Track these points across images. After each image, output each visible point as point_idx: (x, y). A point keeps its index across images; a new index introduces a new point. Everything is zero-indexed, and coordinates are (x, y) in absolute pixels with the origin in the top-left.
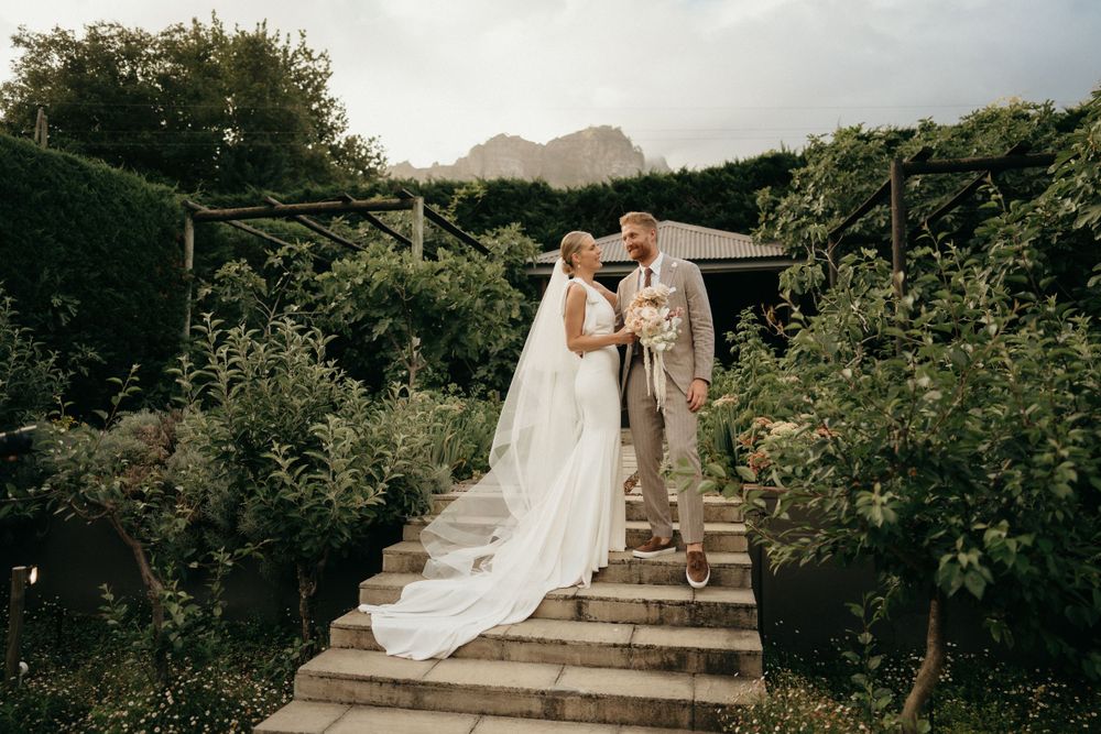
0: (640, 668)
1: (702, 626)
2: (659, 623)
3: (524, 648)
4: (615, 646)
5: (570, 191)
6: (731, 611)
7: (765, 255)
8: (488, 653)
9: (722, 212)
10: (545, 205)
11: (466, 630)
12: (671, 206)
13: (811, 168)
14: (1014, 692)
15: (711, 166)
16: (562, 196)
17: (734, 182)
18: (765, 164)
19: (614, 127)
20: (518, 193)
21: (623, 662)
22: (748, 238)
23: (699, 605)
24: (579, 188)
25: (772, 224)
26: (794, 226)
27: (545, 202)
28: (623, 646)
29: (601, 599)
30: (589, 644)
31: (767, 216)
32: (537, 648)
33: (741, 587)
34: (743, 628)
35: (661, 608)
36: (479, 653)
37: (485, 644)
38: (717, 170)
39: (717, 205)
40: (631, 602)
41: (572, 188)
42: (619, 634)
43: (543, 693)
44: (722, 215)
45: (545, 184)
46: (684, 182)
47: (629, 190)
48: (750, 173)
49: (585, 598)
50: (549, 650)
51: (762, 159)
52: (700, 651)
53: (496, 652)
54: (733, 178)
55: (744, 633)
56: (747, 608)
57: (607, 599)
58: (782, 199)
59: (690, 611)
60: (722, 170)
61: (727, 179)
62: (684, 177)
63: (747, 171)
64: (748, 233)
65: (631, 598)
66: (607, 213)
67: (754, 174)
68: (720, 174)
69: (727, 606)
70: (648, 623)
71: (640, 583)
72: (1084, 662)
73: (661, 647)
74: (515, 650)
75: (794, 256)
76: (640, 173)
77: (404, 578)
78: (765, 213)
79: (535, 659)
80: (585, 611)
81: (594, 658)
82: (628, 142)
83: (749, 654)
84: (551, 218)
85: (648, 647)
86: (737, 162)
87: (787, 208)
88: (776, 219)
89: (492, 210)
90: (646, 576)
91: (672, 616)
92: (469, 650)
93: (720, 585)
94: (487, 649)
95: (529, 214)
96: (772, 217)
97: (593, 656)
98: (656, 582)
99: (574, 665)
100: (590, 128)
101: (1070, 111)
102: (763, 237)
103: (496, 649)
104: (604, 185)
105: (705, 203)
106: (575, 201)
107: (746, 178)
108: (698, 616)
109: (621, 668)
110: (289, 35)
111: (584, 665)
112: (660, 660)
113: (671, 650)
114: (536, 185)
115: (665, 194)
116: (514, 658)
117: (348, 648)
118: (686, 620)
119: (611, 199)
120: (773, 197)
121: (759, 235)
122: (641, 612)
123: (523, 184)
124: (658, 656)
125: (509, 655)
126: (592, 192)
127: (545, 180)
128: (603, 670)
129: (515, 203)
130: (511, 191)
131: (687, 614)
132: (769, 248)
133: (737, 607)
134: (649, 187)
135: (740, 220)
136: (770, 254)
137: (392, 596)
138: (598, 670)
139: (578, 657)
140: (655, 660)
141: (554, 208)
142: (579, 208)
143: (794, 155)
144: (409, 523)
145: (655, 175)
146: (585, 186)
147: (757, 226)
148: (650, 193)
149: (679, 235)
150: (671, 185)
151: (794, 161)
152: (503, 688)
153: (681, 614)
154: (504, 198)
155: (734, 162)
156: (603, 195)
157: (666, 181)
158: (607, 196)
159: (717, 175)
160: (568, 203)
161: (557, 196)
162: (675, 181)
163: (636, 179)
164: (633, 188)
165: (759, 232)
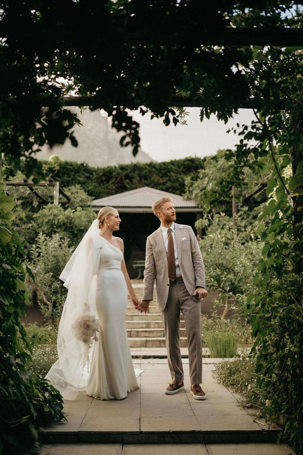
5: (99, 169)
9: (169, 182)
10: (87, 175)
12: (146, 178)
13: (207, 171)
16: (95, 171)
17: (174, 169)
18: (187, 162)
20: (74, 168)
22: (180, 197)
24: (103, 167)
25: (191, 192)
26: (200, 195)
27: (87, 173)
38: (166, 163)
39: (167, 178)
41: (100, 167)
44: (169, 184)
45: (87, 165)
46: (152, 168)
47: (127, 170)
48: (181, 166)
51: (187, 160)
54: (173, 167)
58: (195, 182)
61: (171, 168)
63: (180, 165)
64: (181, 195)
66: (116, 180)
67: (183, 166)
68: (168, 165)
84: (90, 181)
86: (175, 160)
87: (197, 186)
88: (193, 190)
89: (61, 175)
95: (79, 179)
96: (191, 189)
102: (187, 197)
104: (115, 167)
105: (161, 177)
106: (101, 174)
107: (179, 167)
114: (82, 165)
115: (143, 173)
119: (118, 174)
120: (192, 181)
123: (76, 165)
126: (110, 170)
127: (87, 162)
129: (73, 173)
130: (71, 167)
134: (136, 169)
141: (91, 176)
142: (103, 177)
143: (200, 159)
145: (139, 164)
146: (106, 167)
147: (185, 192)
149: (152, 195)
150: (146, 169)
151: (200, 162)
154: (67, 170)
156: (115, 172)
157: (143, 167)
158: (116, 172)
159: (166, 165)
160: (98, 174)
161: (92, 171)
162: (147, 167)
163: (130, 165)
164: (129, 169)
165: (186, 195)
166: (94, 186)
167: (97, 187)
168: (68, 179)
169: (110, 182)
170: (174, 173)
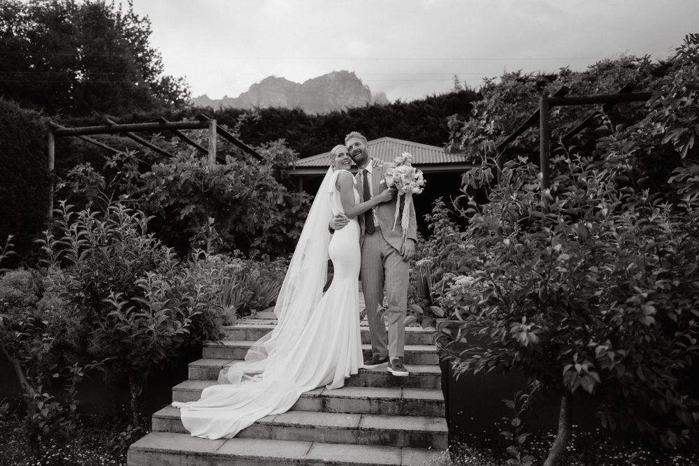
0: (365, 444)
1: (407, 415)
2: (379, 413)
3: (285, 431)
4: (348, 429)
5: (319, 116)
6: (427, 405)
7: (453, 161)
8: (260, 434)
9: (424, 131)
10: (302, 126)
11: (246, 419)
12: (389, 127)
13: (485, 101)
14: (616, 457)
15: (416, 99)
16: (313, 119)
17: (431, 110)
18: (453, 98)
19: (350, 72)
20: (283, 118)
21: (353, 440)
22: (442, 149)
23: (405, 401)
24: (325, 114)
25: (458, 140)
26: (473, 142)
27: (301, 124)
28: (354, 429)
29: (339, 397)
30: (330, 428)
31: (454, 134)
32: (294, 431)
33: (434, 388)
34: (435, 416)
35: (379, 403)
36: (255, 434)
37: (259, 428)
38: (421, 102)
39: (421, 126)
40: (359, 399)
41: (320, 114)
42: (350, 421)
43: (298, 461)
44: (424, 133)
45: (302, 111)
46: (398, 110)
47: (360, 115)
48: (444, 104)
49: (328, 396)
50: (302, 432)
51: (451, 95)
52: (405, 432)
53: (267, 433)
54: (432, 107)
55: (436, 420)
56: (438, 402)
57: (343, 397)
58: (465, 123)
59: (399, 405)
60: (424, 102)
61: (427, 107)
62: (398, 107)
63: (441, 103)
64: (442, 146)
65: (359, 396)
67: (446, 105)
68: (423, 105)
69: (424, 402)
70: (371, 413)
71: (365, 386)
72: (662, 436)
73: (380, 430)
74: (279, 432)
75: (474, 163)
76: (367, 104)
77: (203, 383)
78: (453, 132)
79: (293, 438)
80: (328, 406)
81: (333, 437)
82: (359, 82)
83: (440, 433)
84: (307, 134)
85: (370, 429)
86: (435, 96)
87: (469, 129)
88: (461, 136)
89: (264, 128)
90: (370, 381)
91: (387, 409)
92: (248, 433)
93: (420, 387)
94: (261, 432)
95: (290, 132)
96: (458, 135)
97: (333, 435)
98: (377, 385)
99: (320, 442)
100: (333, 72)
101: (662, 63)
102: (452, 148)
103: (267, 432)
104: (343, 112)
106: (323, 123)
107: (440, 107)
108: (405, 409)
109: (351, 444)
110: (121, 4)
111: (327, 442)
112: (378, 438)
113: (386, 431)
114: (296, 111)
115: (385, 119)
116: (278, 437)
117: (164, 431)
118: (397, 411)
119: (348, 121)
120: (459, 121)
121: (449, 147)
122: (365, 406)
123: (288, 112)
124: (376, 435)
125: (275, 436)
126: (334, 117)
127: (303, 108)
128: (339, 445)
129: (282, 124)
130: (279, 116)
131: (397, 406)
132: (456, 156)
133: (431, 402)
134: (373, 113)
135: (436, 137)
136: (457, 161)
137: (195, 396)
138: (336, 445)
139: (323, 437)
140: (375, 438)
141: (308, 128)
142: (325, 128)
143: (474, 92)
144: (206, 346)
145: (378, 105)
146: (329, 112)
147: (448, 141)
148: (374, 118)
149: (394, 147)
150: (389, 112)
151: (474, 96)
152: (271, 458)
153: (393, 408)
154: (273, 121)
155: (433, 97)
156: (342, 119)
157: (385, 109)
158: (344, 120)
159: (421, 105)
160: (318, 125)
161: (310, 120)
162: (391, 109)
163: (364, 108)
164: (363, 114)
165: (449, 145)
166: (312, 142)
167: (316, 143)
168: (274, 133)
169: (336, 135)
170: (433, 116)
